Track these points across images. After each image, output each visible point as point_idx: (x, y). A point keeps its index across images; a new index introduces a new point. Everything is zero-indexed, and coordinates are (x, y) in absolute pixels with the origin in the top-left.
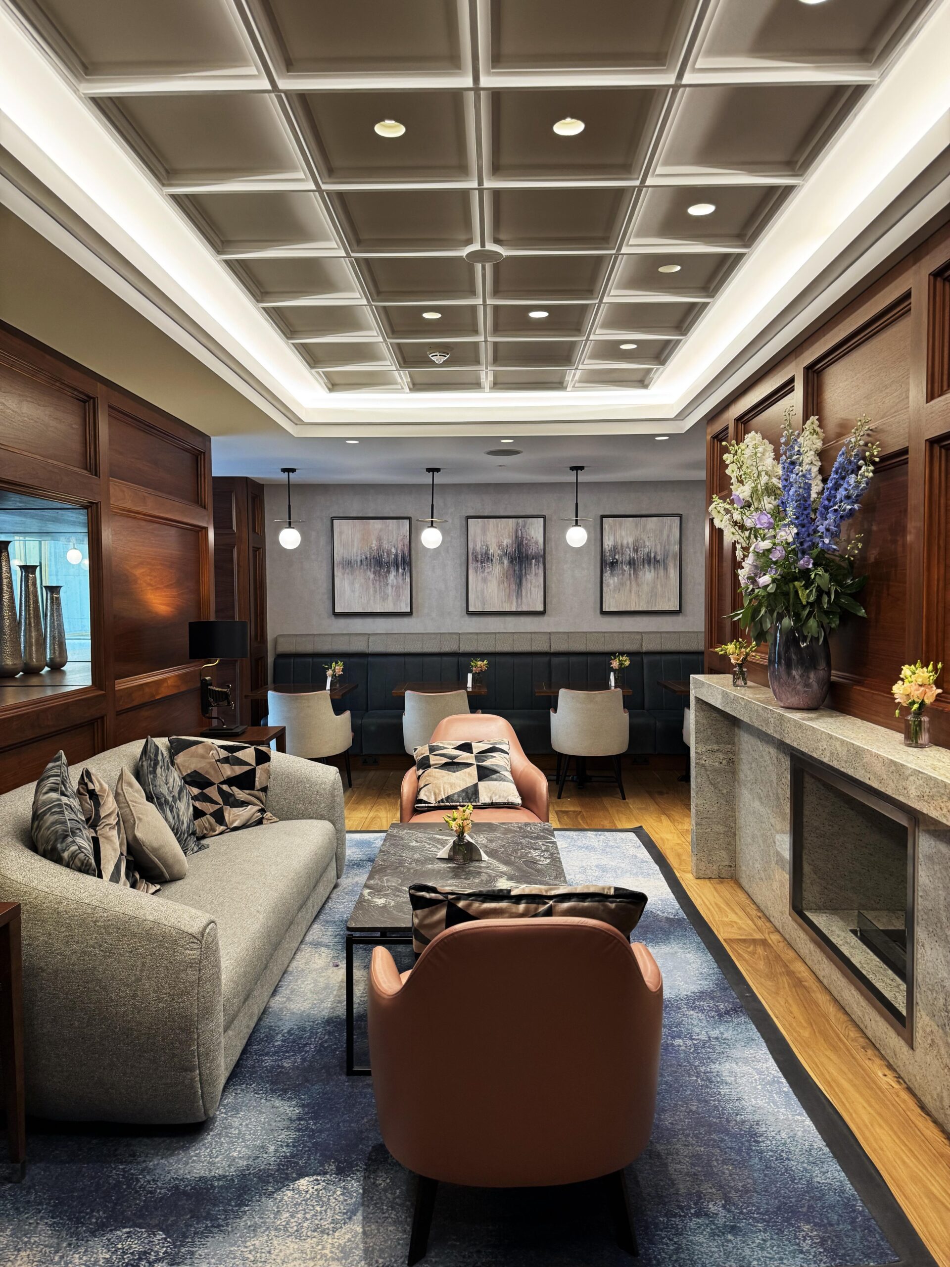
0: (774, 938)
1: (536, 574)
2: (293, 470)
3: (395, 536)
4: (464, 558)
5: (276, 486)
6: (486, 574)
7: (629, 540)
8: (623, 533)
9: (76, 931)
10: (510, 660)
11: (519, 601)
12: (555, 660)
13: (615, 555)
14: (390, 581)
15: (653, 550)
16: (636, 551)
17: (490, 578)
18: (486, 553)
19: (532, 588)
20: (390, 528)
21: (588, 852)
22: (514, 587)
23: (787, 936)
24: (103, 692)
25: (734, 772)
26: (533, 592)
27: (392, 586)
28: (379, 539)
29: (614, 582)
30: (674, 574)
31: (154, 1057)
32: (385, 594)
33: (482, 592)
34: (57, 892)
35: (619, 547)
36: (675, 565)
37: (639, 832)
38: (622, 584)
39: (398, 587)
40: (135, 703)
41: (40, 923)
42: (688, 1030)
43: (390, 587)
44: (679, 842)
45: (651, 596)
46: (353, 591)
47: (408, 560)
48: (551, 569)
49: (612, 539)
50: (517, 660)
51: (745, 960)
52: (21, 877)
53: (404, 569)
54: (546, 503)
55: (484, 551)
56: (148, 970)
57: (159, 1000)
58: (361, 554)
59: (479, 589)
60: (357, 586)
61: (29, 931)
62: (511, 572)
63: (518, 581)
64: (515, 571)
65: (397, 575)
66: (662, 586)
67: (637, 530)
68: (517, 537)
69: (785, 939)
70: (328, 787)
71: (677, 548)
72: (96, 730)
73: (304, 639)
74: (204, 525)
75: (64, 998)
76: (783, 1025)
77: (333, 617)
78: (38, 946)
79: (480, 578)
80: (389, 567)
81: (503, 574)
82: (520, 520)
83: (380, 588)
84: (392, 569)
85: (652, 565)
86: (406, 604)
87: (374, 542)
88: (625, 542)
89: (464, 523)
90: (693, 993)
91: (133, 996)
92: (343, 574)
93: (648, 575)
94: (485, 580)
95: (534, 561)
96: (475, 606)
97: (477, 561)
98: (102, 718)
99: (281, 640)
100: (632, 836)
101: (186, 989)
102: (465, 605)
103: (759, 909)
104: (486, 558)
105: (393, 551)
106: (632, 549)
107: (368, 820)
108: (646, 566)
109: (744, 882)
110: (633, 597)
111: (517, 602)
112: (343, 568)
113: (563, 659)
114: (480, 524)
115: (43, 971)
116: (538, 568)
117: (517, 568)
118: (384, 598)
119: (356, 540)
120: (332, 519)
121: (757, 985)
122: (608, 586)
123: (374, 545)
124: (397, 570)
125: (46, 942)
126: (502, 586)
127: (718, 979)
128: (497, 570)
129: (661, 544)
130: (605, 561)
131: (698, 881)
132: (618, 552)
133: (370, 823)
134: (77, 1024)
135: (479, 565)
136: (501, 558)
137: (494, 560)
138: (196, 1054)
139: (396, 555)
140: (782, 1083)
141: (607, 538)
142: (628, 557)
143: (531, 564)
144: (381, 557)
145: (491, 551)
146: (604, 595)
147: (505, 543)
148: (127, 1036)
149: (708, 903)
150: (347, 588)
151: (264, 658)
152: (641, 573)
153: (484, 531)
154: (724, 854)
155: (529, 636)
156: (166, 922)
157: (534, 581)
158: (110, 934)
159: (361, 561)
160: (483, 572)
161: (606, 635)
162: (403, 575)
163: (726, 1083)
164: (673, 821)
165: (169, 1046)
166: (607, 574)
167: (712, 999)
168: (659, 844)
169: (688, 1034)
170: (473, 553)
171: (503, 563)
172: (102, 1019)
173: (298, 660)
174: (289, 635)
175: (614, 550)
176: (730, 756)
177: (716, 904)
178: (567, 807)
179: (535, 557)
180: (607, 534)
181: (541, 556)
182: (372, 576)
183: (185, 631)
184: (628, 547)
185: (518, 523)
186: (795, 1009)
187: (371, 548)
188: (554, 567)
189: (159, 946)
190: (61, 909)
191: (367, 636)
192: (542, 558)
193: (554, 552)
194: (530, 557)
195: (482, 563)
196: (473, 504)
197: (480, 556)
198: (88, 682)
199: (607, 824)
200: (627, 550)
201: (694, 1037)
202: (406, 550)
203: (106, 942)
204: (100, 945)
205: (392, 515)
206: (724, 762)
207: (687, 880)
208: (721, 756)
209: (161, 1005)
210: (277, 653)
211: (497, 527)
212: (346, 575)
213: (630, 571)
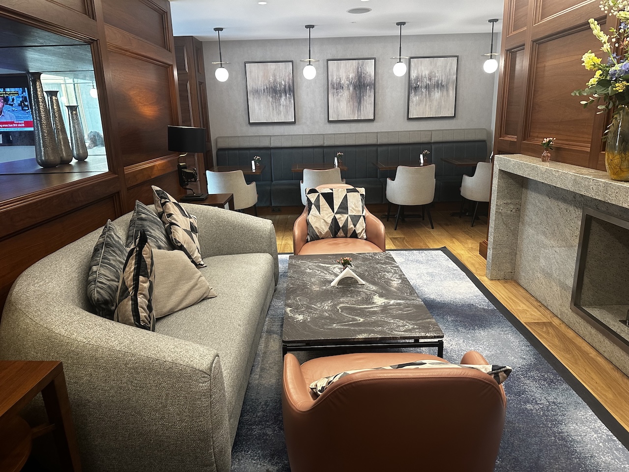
0: (556, 322)
1: (369, 96)
2: (221, 29)
3: (284, 73)
4: (326, 86)
5: (210, 42)
6: (339, 97)
7: (426, 73)
8: (423, 68)
9: (112, 372)
10: (354, 149)
11: (359, 113)
12: (380, 149)
13: (417, 83)
14: (282, 102)
15: (440, 79)
16: (430, 79)
17: (342, 99)
18: (339, 83)
19: (367, 105)
20: (281, 68)
21: (419, 264)
22: (356, 104)
23: (566, 321)
24: (117, 176)
25: (519, 216)
26: (367, 108)
27: (283, 106)
28: (274, 76)
29: (416, 99)
30: (452, 93)
31: (181, 458)
32: (279, 110)
33: (337, 107)
34: (93, 342)
35: (420, 77)
36: (453, 88)
37: (444, 250)
38: (421, 101)
39: (286, 106)
40: (139, 182)
41: (82, 367)
42: (532, 396)
43: (282, 107)
44: (470, 256)
45: (438, 108)
46: (260, 109)
47: (292, 88)
48: (378, 92)
49: (416, 72)
50: (357, 149)
51: (545, 338)
52: (63, 331)
53: (290, 95)
54: (376, 50)
55: (338, 82)
56: (171, 399)
57: (182, 421)
58: (264, 85)
59: (335, 106)
60: (262, 106)
61: (74, 373)
62: (355, 95)
63: (358, 100)
64: (356, 94)
65: (286, 98)
66: (444, 101)
67: (431, 66)
68: (358, 72)
69: (563, 322)
70: (268, 233)
71: (455, 77)
72: (115, 201)
73: (232, 139)
74: (171, 63)
75: (108, 421)
76: (592, 389)
77: (249, 126)
78: (83, 383)
79: (336, 99)
80: (281, 94)
81: (350, 97)
82: (360, 61)
83: (276, 107)
84: (283, 94)
85: (439, 88)
86: (292, 117)
87: (271, 77)
88: (424, 74)
89: (326, 64)
90: (523, 365)
91: (161, 418)
92: (253, 99)
93: (437, 95)
94: (339, 101)
95: (368, 87)
96: (333, 117)
97: (334, 88)
98: (118, 193)
99: (219, 140)
100: (440, 252)
101: (202, 412)
102: (327, 117)
103: (537, 300)
104: (339, 87)
105: (283, 83)
106: (427, 79)
107: (282, 246)
108: (436, 89)
109: (523, 282)
110: (427, 108)
111: (358, 114)
112: (253, 94)
113: (384, 148)
114: (336, 64)
115: (89, 402)
116: (371, 92)
117: (358, 92)
118: (279, 113)
119: (260, 77)
120: (245, 63)
121: (561, 358)
122: (413, 102)
123: (271, 80)
124: (286, 96)
125: (89, 381)
126: (349, 104)
127: (534, 354)
128: (346, 94)
129: (445, 74)
130: (411, 86)
131: (493, 282)
132: (419, 81)
133: (284, 248)
134: (120, 438)
135: (335, 91)
136: (348, 86)
137: (344, 88)
138: (213, 455)
139: (285, 86)
140: (615, 440)
141: (413, 71)
142: (425, 83)
143: (366, 89)
144: (276, 87)
145: (342, 82)
146: (410, 108)
147: (351, 77)
148: (160, 446)
149: (504, 297)
150: (257, 108)
151: (210, 151)
152: (432, 94)
153: (338, 69)
154: (508, 265)
155: (365, 135)
156: (181, 362)
157: (368, 100)
158: (138, 373)
159: (264, 90)
160: (338, 95)
161: (410, 132)
162: (289, 98)
163: (577, 442)
164: (461, 242)
165: (192, 451)
166: (412, 95)
167: (538, 370)
168: (459, 257)
169: (533, 399)
170: (331, 83)
171: (350, 89)
172: (139, 434)
173: (231, 152)
174: (224, 137)
175: (417, 79)
176: (518, 206)
177: (509, 297)
178: (395, 235)
179: (369, 85)
180: (413, 69)
181: (372, 84)
182: (271, 99)
183: (165, 133)
184: (425, 77)
185: (359, 63)
186: (594, 376)
187: (269, 81)
188: (380, 91)
189: (178, 381)
190: (98, 356)
191: (269, 138)
192: (374, 85)
193: (380, 81)
194: (366, 85)
195: (337, 90)
196: (332, 52)
197: (335, 85)
198: (107, 170)
199: (422, 245)
200: (425, 79)
201: (538, 402)
202: (291, 82)
203: (136, 379)
204: (132, 382)
205: (281, 60)
206: (514, 210)
207: (485, 281)
208: (512, 207)
209: (184, 424)
210: (218, 148)
211: (346, 65)
212: (255, 99)
213: (426, 92)
